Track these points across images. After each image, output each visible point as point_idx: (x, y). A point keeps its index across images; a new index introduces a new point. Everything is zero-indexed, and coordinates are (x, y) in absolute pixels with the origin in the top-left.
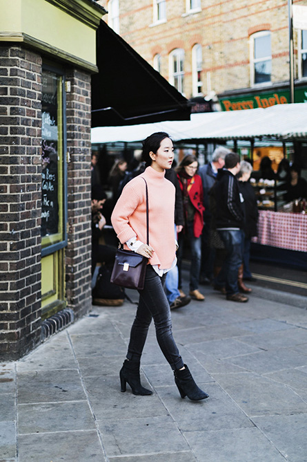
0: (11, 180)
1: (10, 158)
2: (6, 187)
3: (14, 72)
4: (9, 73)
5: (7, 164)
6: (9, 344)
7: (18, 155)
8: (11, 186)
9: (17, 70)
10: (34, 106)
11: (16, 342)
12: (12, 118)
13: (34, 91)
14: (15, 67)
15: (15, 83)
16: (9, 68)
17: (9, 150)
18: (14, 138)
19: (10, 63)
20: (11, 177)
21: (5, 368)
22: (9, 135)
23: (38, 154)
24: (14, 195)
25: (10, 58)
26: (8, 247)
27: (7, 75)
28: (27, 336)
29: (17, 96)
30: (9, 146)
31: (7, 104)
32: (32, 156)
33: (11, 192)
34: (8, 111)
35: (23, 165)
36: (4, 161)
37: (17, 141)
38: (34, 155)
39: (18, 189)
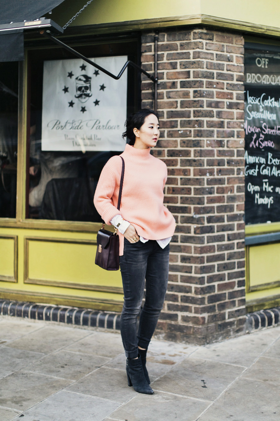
0: (194, 163)
1: (193, 141)
2: (190, 170)
3: (197, 55)
4: (191, 56)
5: (191, 147)
6: (194, 328)
7: (202, 139)
8: (194, 169)
9: (199, 52)
10: (230, 88)
11: (200, 327)
12: (195, 101)
13: (229, 72)
14: (198, 50)
15: (197, 65)
16: (191, 51)
17: (192, 133)
18: (197, 121)
19: (193, 46)
20: (194, 161)
21: (185, 351)
22: (192, 118)
23: (238, 137)
24: (197, 179)
25: (193, 41)
26: (192, 230)
27: (189, 58)
28: (220, 323)
29: (199, 79)
30: (192, 129)
31: (190, 88)
32: (226, 139)
33: (194, 175)
34: (191, 94)
35: (210, 148)
36: (188, 144)
37: (200, 124)
38: (232, 139)
39: (203, 173)
